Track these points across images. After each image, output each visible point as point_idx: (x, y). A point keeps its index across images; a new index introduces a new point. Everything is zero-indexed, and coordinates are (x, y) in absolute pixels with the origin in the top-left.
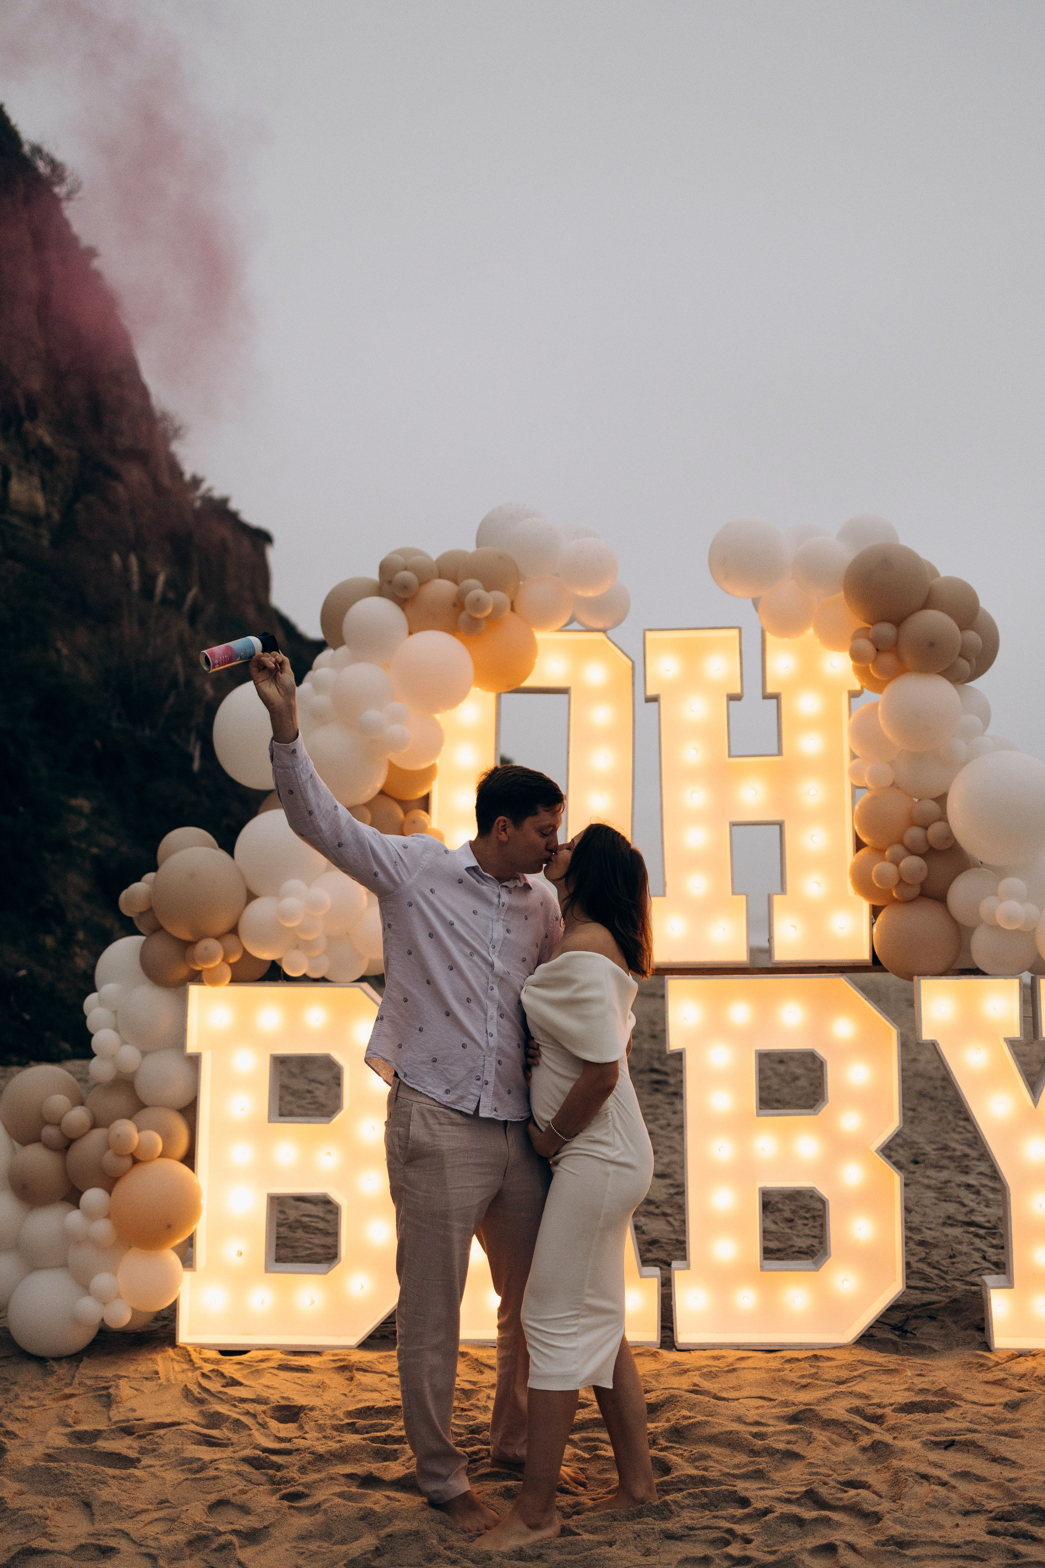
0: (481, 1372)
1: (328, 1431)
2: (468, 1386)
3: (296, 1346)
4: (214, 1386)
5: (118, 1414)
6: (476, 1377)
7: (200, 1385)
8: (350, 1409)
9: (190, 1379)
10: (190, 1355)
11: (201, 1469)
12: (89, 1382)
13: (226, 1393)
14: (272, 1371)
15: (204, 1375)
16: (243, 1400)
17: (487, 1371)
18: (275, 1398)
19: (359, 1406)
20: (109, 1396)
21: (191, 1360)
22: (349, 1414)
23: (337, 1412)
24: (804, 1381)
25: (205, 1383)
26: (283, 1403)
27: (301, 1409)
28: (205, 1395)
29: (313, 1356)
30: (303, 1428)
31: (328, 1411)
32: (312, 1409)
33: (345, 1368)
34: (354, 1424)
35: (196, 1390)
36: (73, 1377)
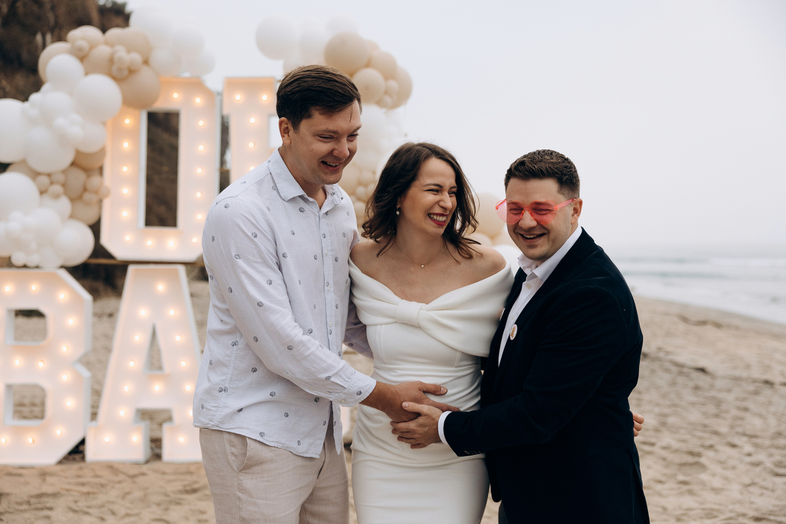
1: (14, 504)
8: (33, 494)
19: (39, 493)
23: (25, 496)
27: (5, 495)
31: (20, 495)
32: (12, 494)
33: (43, 475)
34: (30, 501)
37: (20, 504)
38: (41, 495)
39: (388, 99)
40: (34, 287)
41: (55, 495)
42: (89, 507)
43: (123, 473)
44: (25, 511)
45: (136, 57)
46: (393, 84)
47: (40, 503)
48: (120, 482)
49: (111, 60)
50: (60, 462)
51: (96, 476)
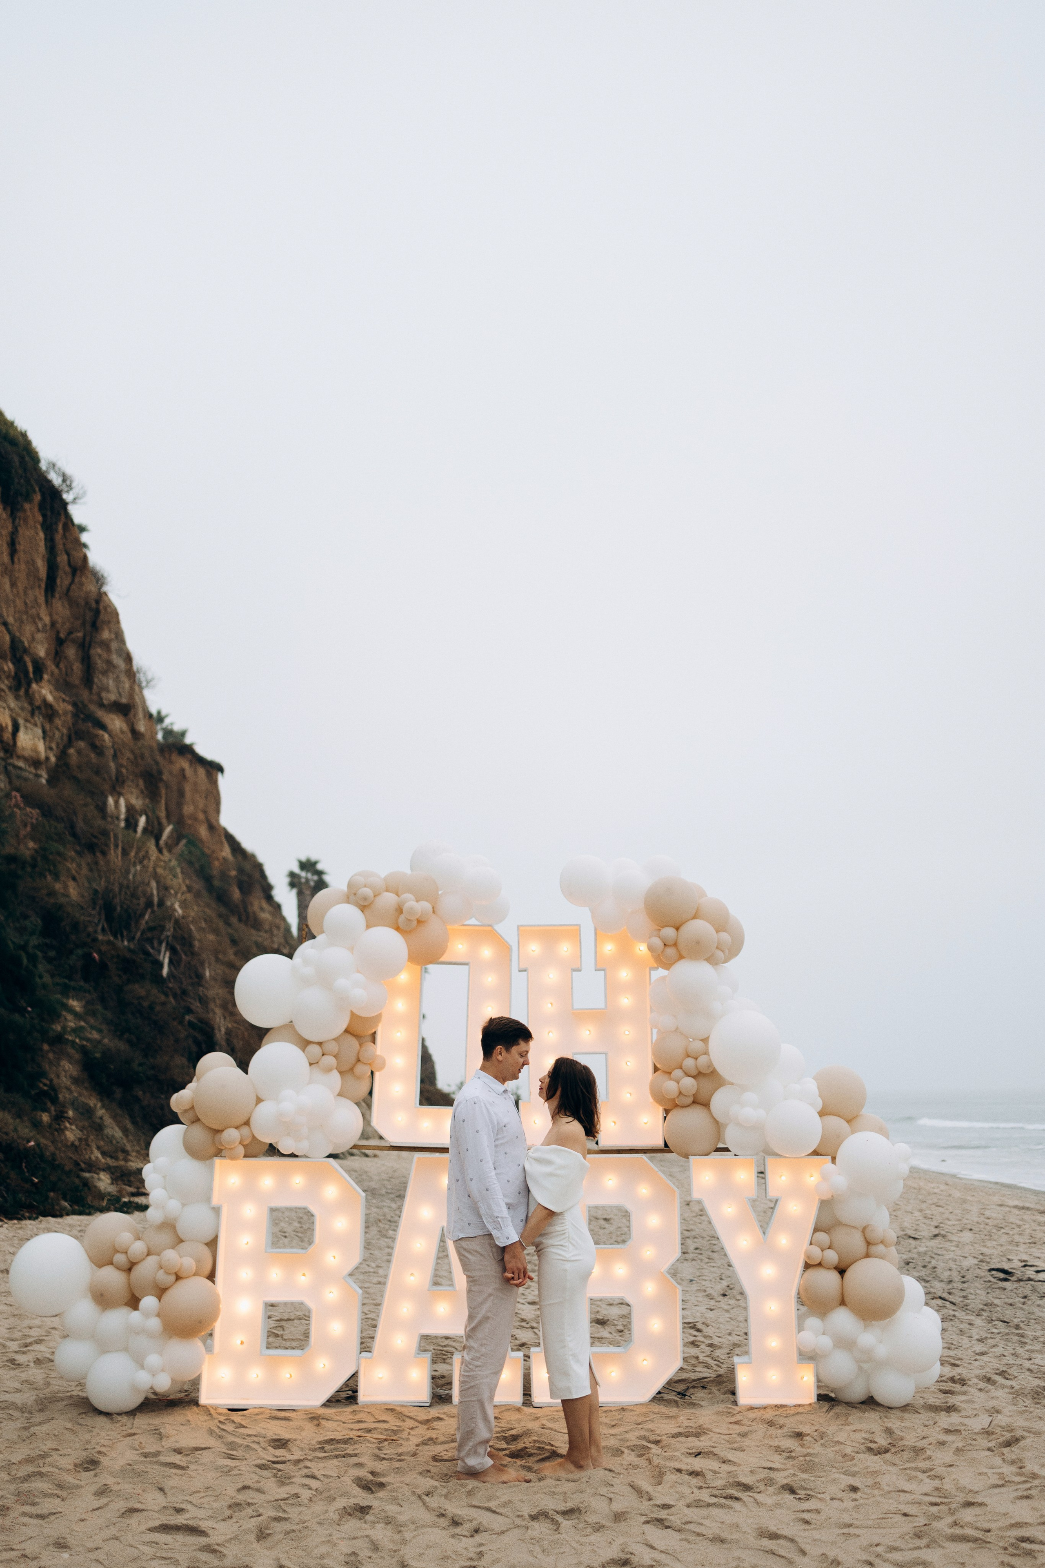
0: (404, 1421)
1: (307, 1451)
2: (395, 1428)
3: (279, 1406)
4: (230, 1427)
5: (168, 1444)
6: (400, 1423)
7: (219, 1427)
8: (320, 1440)
9: (213, 1425)
10: (209, 1411)
11: (229, 1471)
12: (146, 1427)
13: (237, 1432)
14: (266, 1420)
15: (220, 1422)
16: (249, 1436)
17: (407, 1420)
18: (271, 1435)
19: (326, 1438)
20: (160, 1434)
21: (210, 1414)
22: (320, 1443)
23: (312, 1442)
24: (613, 1423)
25: (222, 1426)
26: (275, 1437)
27: (288, 1440)
28: (223, 1433)
29: (291, 1412)
30: (290, 1450)
31: (305, 1441)
32: (295, 1440)
33: (315, 1419)
34: (323, 1448)
35: (217, 1431)
36: (133, 1424)
37: (314, 1450)
38: (331, 1441)
39: (719, 954)
40: (298, 1181)
41: (347, 1441)
42: (400, 1455)
43: (411, 1418)
44: (325, 1457)
45: (426, 905)
46: (724, 936)
47: (336, 1449)
48: (412, 1429)
49: (400, 910)
50: (324, 1405)
51: (379, 1421)
